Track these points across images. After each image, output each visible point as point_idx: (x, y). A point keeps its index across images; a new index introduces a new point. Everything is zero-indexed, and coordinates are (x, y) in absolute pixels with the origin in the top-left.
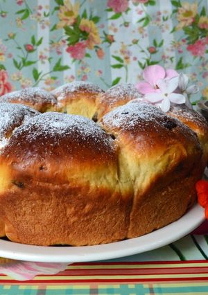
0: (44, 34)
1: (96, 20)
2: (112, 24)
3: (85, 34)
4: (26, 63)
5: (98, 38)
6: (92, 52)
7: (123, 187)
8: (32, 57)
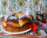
0: (17, 4)
1: (23, 2)
2: (25, 2)
3: (22, 4)
4: (14, 8)
5: (23, 4)
6: (23, 6)
7: (19, 26)
8: (15, 7)
